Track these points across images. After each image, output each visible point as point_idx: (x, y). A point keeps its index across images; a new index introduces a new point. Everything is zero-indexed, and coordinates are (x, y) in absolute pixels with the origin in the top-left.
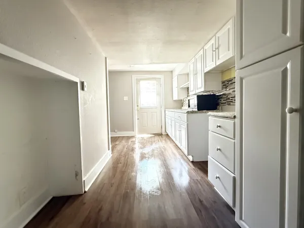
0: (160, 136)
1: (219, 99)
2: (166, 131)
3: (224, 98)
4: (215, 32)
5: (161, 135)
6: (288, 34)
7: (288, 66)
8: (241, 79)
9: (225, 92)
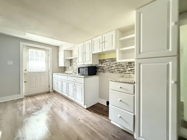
0: (49, 94)
1: (97, 69)
2: (53, 89)
3: (100, 69)
4: (103, 33)
5: (49, 92)
6: (170, 50)
7: (170, 63)
8: (140, 64)
9: (101, 66)
